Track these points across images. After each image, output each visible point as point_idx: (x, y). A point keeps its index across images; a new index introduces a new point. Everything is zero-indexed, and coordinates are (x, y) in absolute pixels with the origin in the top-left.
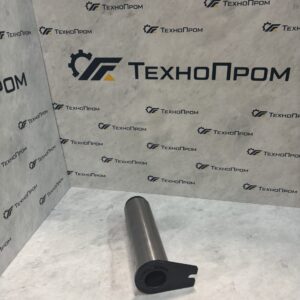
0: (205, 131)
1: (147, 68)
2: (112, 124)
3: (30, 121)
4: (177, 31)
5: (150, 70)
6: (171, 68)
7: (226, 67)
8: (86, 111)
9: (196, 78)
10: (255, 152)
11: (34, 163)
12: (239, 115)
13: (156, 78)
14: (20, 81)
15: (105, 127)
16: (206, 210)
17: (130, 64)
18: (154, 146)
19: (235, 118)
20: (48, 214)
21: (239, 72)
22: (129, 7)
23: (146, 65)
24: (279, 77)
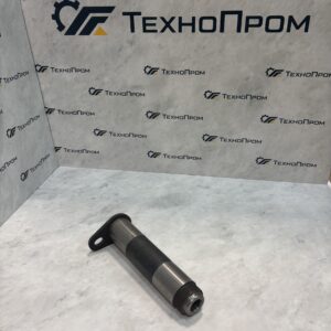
0: (213, 95)
1: (144, 19)
2: (105, 89)
3: (7, 80)
5: (148, 22)
6: (173, 18)
7: (236, 16)
8: (74, 74)
9: (201, 30)
10: (270, 120)
12: (252, 74)
13: (156, 31)
15: (97, 92)
16: (213, 187)
17: (124, 14)
18: (154, 116)
19: (247, 79)
20: (32, 193)
21: (252, 22)
23: (144, 15)
24: (298, 27)
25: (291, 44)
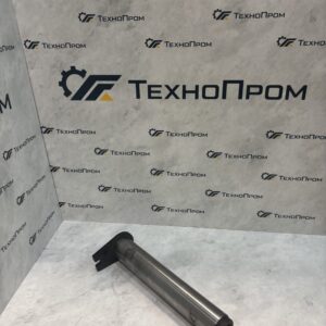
0: (215, 155)
1: (150, 87)
2: (111, 148)
3: (17, 149)
5: (153, 89)
6: (177, 86)
7: (237, 85)
8: (80, 135)
9: (204, 97)
10: (270, 177)
11: (22, 198)
12: (253, 136)
13: (160, 98)
14: (3, 104)
15: (102, 152)
16: (218, 241)
17: (130, 82)
18: (158, 173)
19: (248, 140)
21: (252, 90)
22: (129, 19)
23: (149, 83)
24: (295, 95)
25: (289, 110)
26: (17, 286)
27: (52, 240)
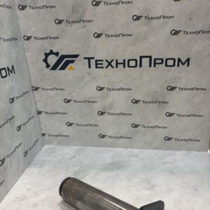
0: (137, 102)
1: (96, 61)
2: (73, 99)
3: (17, 98)
4: (116, 36)
5: (98, 62)
6: (112, 61)
7: (148, 59)
8: (55, 91)
9: (129, 66)
10: (171, 115)
11: (20, 127)
13: (103, 67)
14: (11, 70)
15: (69, 101)
16: (140, 156)
17: (85, 58)
18: (102, 113)
19: (156, 92)
20: (30, 164)
21: (157, 61)
22: (83, 22)
23: (96, 59)
24: (183, 64)
25: (180, 73)
26: (15, 181)
27: (38, 156)
